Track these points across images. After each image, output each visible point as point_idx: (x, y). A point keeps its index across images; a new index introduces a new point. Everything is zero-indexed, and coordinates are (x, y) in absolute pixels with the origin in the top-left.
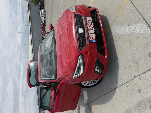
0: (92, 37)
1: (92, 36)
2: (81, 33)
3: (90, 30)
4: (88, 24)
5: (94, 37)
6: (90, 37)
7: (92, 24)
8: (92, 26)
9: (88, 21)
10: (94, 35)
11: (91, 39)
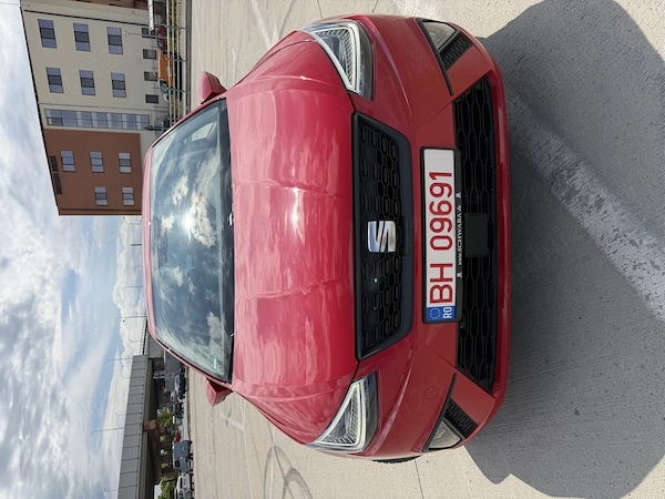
0: (441, 289)
1: (442, 279)
2: (381, 255)
3: (438, 243)
4: (429, 198)
5: (453, 284)
6: (429, 285)
7: (452, 200)
8: (448, 213)
9: (429, 182)
10: (450, 273)
11: (432, 301)
